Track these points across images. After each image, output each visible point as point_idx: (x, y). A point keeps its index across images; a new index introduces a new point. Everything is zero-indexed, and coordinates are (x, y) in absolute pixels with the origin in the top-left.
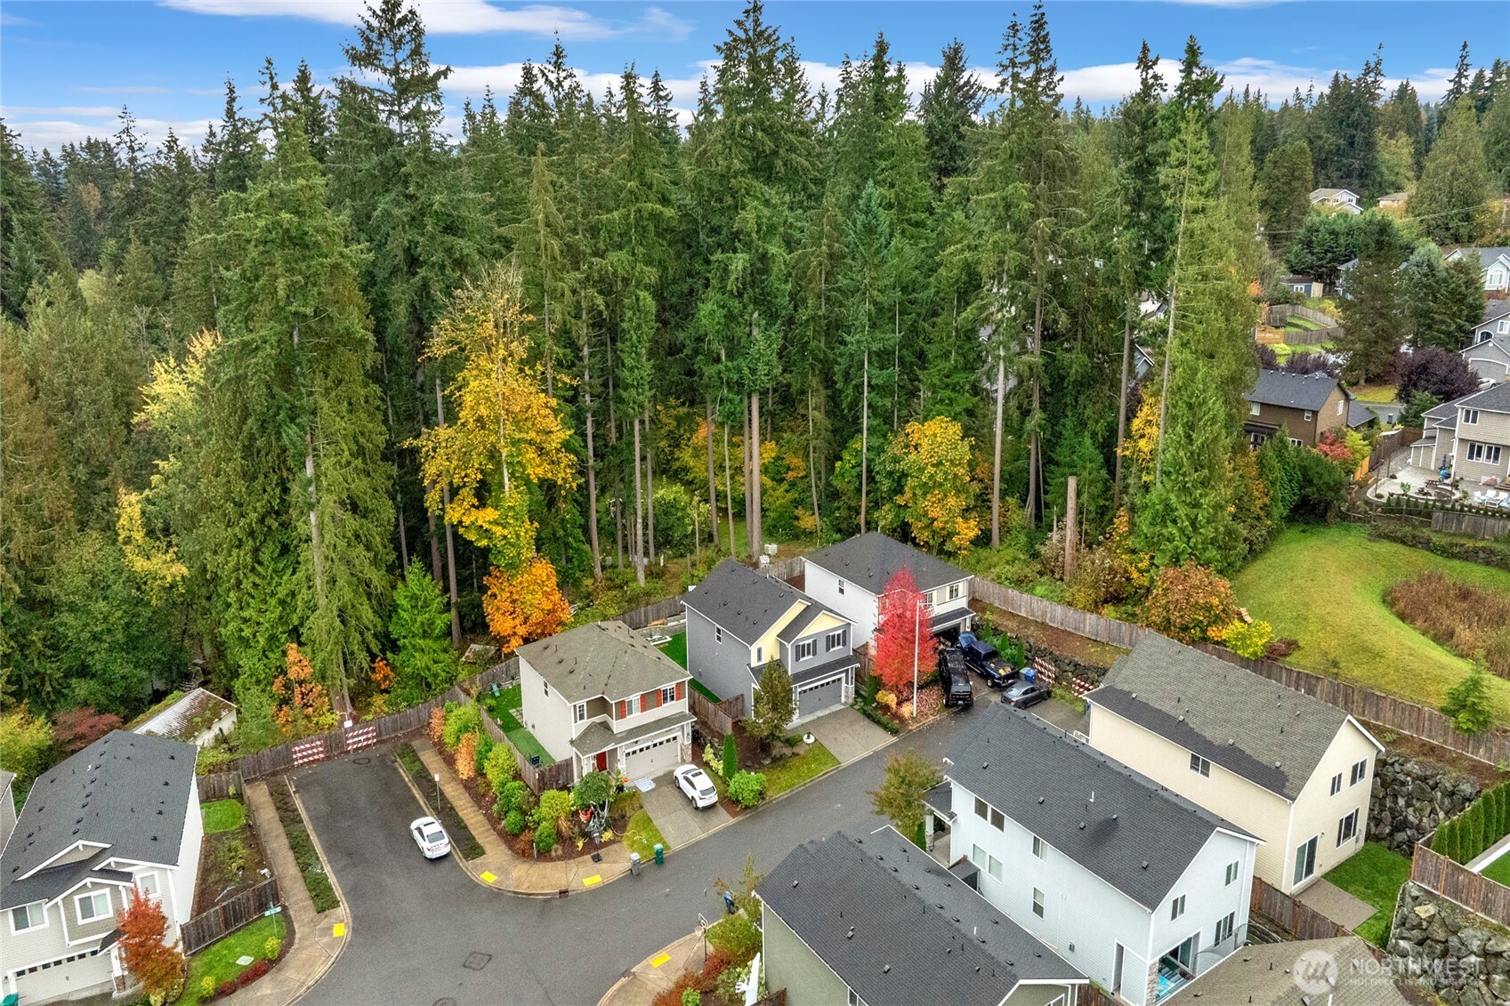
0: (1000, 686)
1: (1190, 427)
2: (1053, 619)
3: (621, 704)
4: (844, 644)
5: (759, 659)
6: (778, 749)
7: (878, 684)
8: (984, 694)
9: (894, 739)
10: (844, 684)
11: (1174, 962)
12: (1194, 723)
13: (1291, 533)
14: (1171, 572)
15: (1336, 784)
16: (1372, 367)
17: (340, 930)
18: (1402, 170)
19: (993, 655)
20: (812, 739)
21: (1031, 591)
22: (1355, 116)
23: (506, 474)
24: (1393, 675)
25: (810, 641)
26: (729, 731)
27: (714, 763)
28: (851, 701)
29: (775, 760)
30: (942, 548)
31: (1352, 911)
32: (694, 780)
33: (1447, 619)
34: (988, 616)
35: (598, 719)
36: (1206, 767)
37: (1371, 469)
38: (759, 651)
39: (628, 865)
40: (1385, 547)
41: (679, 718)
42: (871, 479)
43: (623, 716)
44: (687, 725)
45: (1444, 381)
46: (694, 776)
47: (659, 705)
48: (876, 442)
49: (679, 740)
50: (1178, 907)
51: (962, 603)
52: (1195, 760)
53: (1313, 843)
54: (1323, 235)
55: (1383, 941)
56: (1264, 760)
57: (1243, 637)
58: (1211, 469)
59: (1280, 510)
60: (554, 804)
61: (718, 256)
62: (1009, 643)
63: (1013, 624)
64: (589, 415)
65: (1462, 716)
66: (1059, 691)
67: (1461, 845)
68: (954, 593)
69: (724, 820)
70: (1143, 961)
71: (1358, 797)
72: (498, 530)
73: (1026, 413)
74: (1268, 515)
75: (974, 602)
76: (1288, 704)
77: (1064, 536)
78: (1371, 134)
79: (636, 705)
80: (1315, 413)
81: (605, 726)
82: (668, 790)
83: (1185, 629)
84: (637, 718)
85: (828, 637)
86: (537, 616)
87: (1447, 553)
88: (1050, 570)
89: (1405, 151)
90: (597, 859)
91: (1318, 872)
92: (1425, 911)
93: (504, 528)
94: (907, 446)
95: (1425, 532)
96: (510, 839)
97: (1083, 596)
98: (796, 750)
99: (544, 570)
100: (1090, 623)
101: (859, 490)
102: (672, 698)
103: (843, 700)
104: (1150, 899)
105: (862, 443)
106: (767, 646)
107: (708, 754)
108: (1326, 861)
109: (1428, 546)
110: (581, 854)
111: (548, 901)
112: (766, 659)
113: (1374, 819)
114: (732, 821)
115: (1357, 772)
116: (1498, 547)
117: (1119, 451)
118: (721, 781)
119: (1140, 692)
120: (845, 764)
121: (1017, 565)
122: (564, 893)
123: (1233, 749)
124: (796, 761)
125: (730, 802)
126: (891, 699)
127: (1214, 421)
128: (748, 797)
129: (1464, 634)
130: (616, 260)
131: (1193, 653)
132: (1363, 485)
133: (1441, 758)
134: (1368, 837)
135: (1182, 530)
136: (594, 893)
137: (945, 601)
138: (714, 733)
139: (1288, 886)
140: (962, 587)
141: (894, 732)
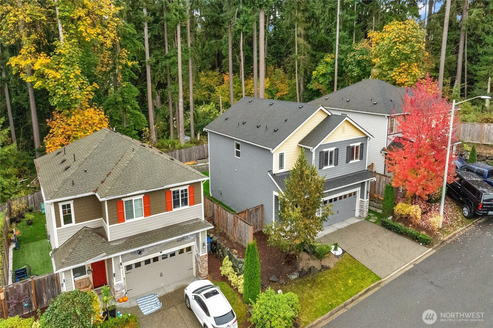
3: (116, 203)
4: (361, 158)
5: (281, 166)
6: (305, 262)
9: (428, 252)
10: (358, 199)
20: (339, 252)
23: (60, 29)
25: (333, 149)
26: (250, 240)
27: (233, 278)
28: (365, 214)
29: (303, 274)
32: (207, 302)
35: (91, 223)
38: (281, 156)
41: (194, 225)
43: (121, 219)
44: (203, 234)
46: (207, 296)
47: (168, 209)
49: (194, 250)
64: (146, 24)
72: (51, 73)
79: (138, 207)
81: (100, 232)
82: (175, 312)
85: (348, 147)
93: (57, 71)
98: (326, 262)
102: (185, 202)
103: (357, 214)
106: (289, 153)
107: (227, 268)
120: (386, 280)
124: (327, 276)
126: (413, 211)
138: (234, 245)
141: (426, 243)
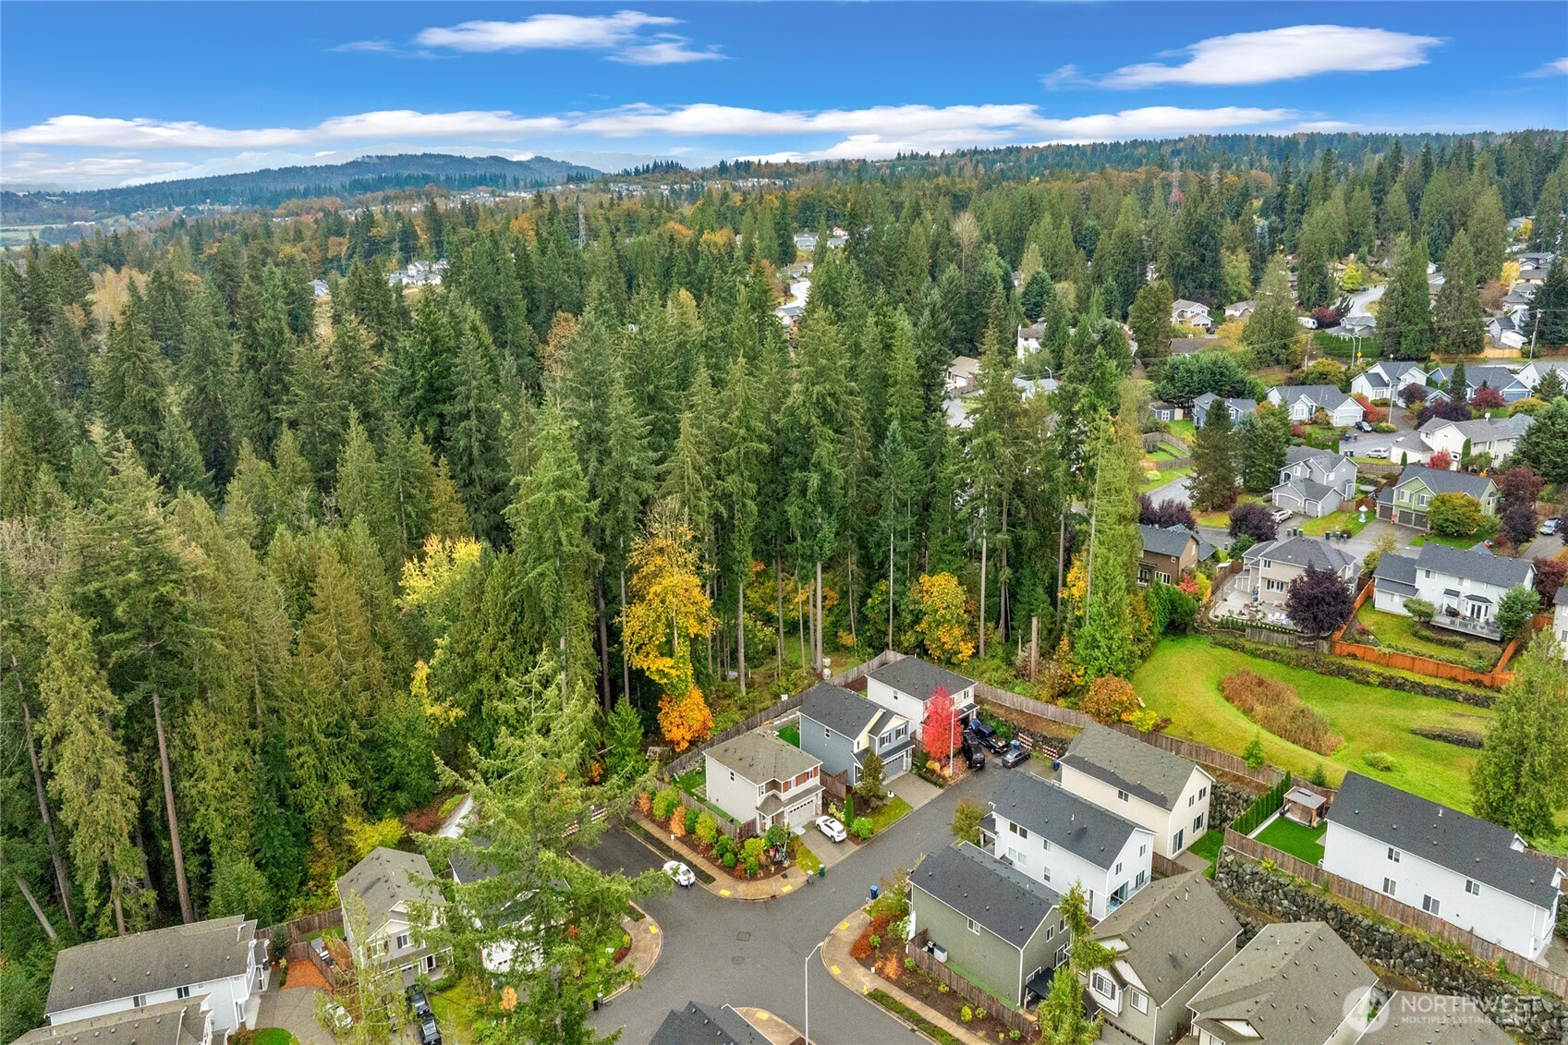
0: (999, 753)
1: (1106, 593)
2: (1028, 708)
3: (785, 783)
4: (905, 733)
5: (859, 748)
6: (875, 802)
7: (927, 757)
8: (992, 759)
9: (941, 791)
10: (905, 759)
11: (1116, 897)
12: (1119, 773)
13: (1166, 642)
14: (1099, 680)
15: (1191, 801)
16: (1215, 500)
17: (654, 929)
18: (1242, 281)
19: (993, 733)
20: (892, 795)
21: (1012, 690)
22: (1205, 239)
23: (676, 635)
24: (1220, 737)
25: (887, 734)
26: (843, 793)
27: (837, 814)
28: (908, 768)
29: (874, 809)
30: (949, 661)
31: (1200, 865)
32: (829, 825)
33: (1251, 700)
34: (986, 707)
35: (770, 793)
36: (1126, 796)
37: (1213, 593)
38: (858, 742)
39: (805, 878)
40: (1220, 651)
41: (815, 789)
42: (896, 613)
43: (786, 790)
44: (820, 793)
45: (1257, 527)
46: (828, 822)
47: (805, 781)
48: (900, 589)
49: (816, 802)
50: (1119, 868)
51: (971, 700)
52: (1121, 793)
53: (1181, 832)
54: (1181, 373)
55: (1213, 876)
56: (1156, 791)
57: (1141, 720)
58: (1119, 616)
59: (1158, 629)
60: (755, 847)
61: (797, 474)
62: (1004, 724)
63: (1002, 712)
65: (1251, 760)
66: (1034, 754)
67: (1245, 826)
68: (966, 695)
69: (852, 848)
70: (1103, 897)
71: (1203, 807)
72: (673, 672)
73: (997, 570)
74: (1151, 633)
75: (979, 699)
76: (1166, 761)
77: (1030, 652)
78: (1218, 252)
79: (793, 783)
80: (1178, 558)
81: (776, 797)
82: (814, 833)
83: (1109, 715)
84: (794, 790)
85: (897, 730)
86: (696, 726)
87: (1253, 654)
88: (1022, 674)
89: (1244, 265)
90: (785, 876)
91: (1184, 847)
92: (1229, 859)
93: (677, 670)
94: (921, 592)
95: (1242, 641)
96: (730, 870)
97: (1045, 693)
98: (885, 802)
99: (697, 695)
100: (1051, 711)
101: (887, 620)
102: (811, 776)
103: (905, 768)
104: (1105, 865)
105: (889, 585)
106: (862, 740)
107: (832, 809)
108: (1187, 842)
109: (1243, 649)
110: (774, 875)
111: (766, 902)
112: (862, 748)
113: (1212, 817)
114: (857, 848)
115: (1202, 793)
116: (1280, 650)
117: (1060, 595)
118: (847, 825)
119: (1090, 757)
120: (916, 808)
121: (1000, 672)
122: (773, 897)
123: (1140, 786)
124: (886, 809)
125: (854, 837)
126: (936, 766)
127: (1119, 589)
128: (864, 833)
129: (1259, 708)
130: (731, 483)
131: (1115, 733)
132: (1207, 607)
133: (1242, 782)
134: (1209, 827)
135: (1103, 654)
136: (790, 895)
137: (962, 701)
138: (835, 796)
139: (1170, 855)
140: (971, 690)
141: (941, 786)
